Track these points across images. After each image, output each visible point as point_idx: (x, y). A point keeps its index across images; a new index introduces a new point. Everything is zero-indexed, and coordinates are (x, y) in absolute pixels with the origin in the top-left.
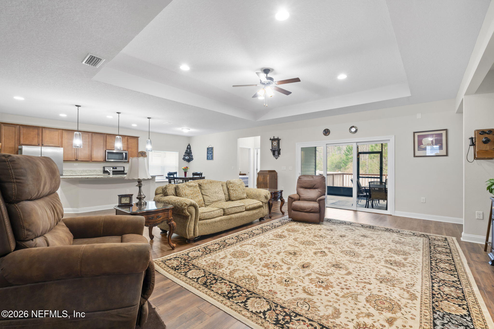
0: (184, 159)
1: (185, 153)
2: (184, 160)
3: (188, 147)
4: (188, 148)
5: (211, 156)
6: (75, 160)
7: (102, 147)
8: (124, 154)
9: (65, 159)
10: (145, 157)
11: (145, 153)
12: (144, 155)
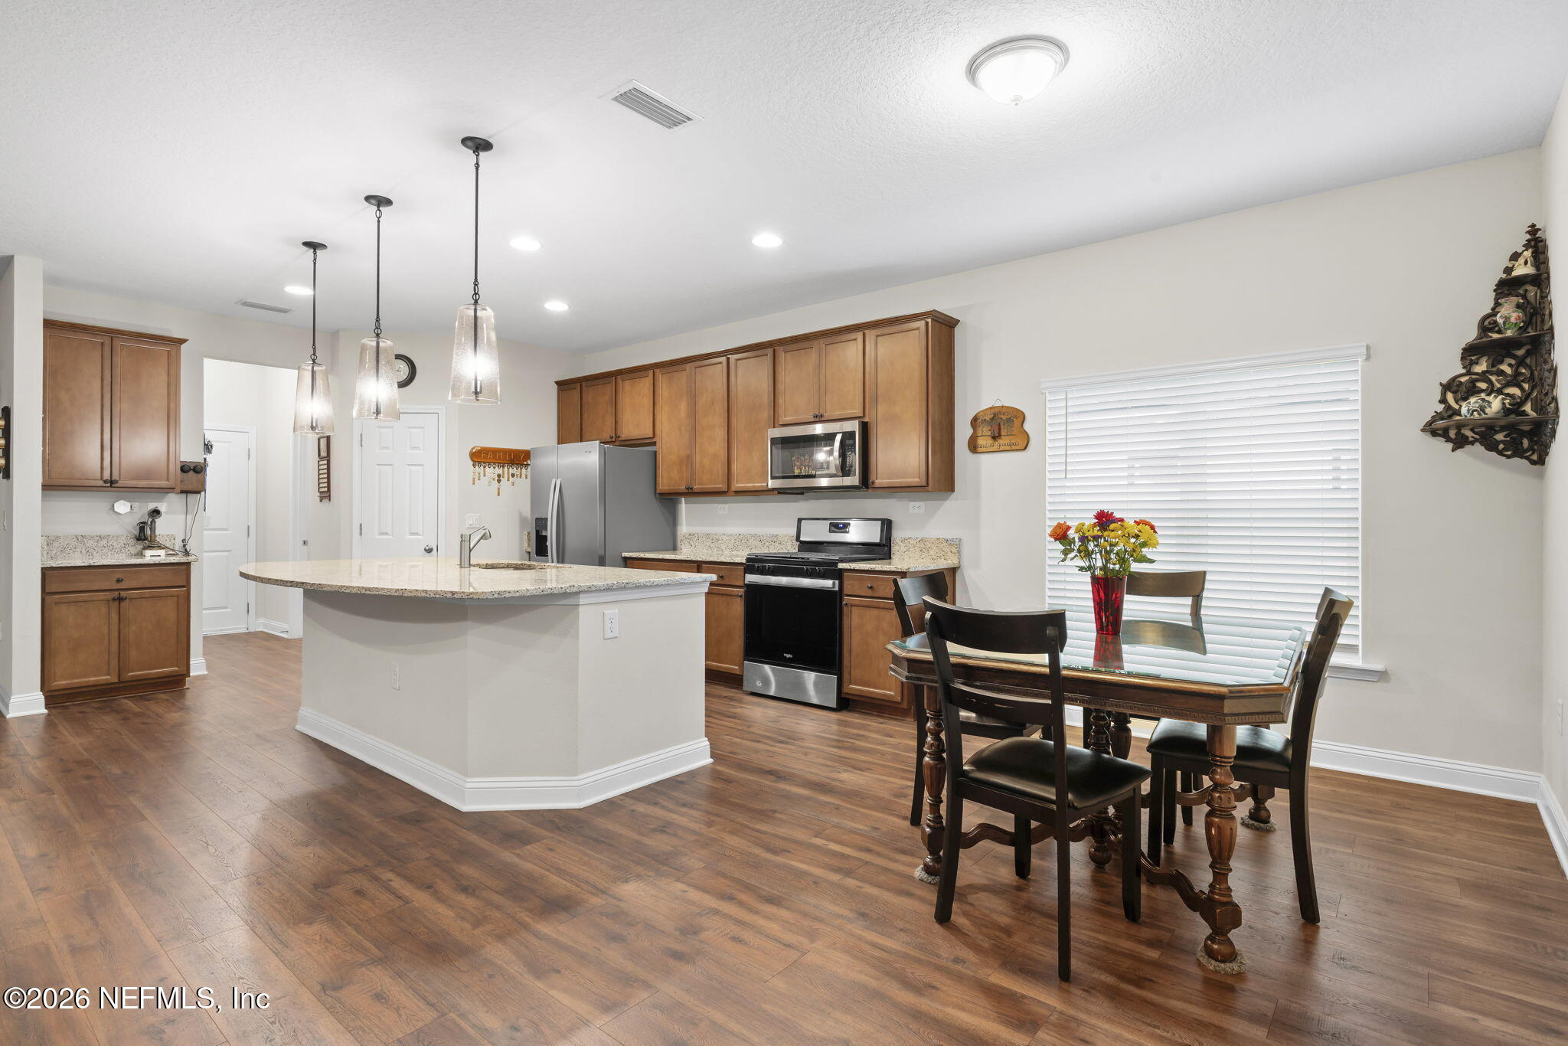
2: (1459, 443)
6: (687, 491)
7: (765, 414)
8: (839, 437)
9: (664, 485)
10: (1015, 444)
11: (1013, 421)
12: (1010, 435)
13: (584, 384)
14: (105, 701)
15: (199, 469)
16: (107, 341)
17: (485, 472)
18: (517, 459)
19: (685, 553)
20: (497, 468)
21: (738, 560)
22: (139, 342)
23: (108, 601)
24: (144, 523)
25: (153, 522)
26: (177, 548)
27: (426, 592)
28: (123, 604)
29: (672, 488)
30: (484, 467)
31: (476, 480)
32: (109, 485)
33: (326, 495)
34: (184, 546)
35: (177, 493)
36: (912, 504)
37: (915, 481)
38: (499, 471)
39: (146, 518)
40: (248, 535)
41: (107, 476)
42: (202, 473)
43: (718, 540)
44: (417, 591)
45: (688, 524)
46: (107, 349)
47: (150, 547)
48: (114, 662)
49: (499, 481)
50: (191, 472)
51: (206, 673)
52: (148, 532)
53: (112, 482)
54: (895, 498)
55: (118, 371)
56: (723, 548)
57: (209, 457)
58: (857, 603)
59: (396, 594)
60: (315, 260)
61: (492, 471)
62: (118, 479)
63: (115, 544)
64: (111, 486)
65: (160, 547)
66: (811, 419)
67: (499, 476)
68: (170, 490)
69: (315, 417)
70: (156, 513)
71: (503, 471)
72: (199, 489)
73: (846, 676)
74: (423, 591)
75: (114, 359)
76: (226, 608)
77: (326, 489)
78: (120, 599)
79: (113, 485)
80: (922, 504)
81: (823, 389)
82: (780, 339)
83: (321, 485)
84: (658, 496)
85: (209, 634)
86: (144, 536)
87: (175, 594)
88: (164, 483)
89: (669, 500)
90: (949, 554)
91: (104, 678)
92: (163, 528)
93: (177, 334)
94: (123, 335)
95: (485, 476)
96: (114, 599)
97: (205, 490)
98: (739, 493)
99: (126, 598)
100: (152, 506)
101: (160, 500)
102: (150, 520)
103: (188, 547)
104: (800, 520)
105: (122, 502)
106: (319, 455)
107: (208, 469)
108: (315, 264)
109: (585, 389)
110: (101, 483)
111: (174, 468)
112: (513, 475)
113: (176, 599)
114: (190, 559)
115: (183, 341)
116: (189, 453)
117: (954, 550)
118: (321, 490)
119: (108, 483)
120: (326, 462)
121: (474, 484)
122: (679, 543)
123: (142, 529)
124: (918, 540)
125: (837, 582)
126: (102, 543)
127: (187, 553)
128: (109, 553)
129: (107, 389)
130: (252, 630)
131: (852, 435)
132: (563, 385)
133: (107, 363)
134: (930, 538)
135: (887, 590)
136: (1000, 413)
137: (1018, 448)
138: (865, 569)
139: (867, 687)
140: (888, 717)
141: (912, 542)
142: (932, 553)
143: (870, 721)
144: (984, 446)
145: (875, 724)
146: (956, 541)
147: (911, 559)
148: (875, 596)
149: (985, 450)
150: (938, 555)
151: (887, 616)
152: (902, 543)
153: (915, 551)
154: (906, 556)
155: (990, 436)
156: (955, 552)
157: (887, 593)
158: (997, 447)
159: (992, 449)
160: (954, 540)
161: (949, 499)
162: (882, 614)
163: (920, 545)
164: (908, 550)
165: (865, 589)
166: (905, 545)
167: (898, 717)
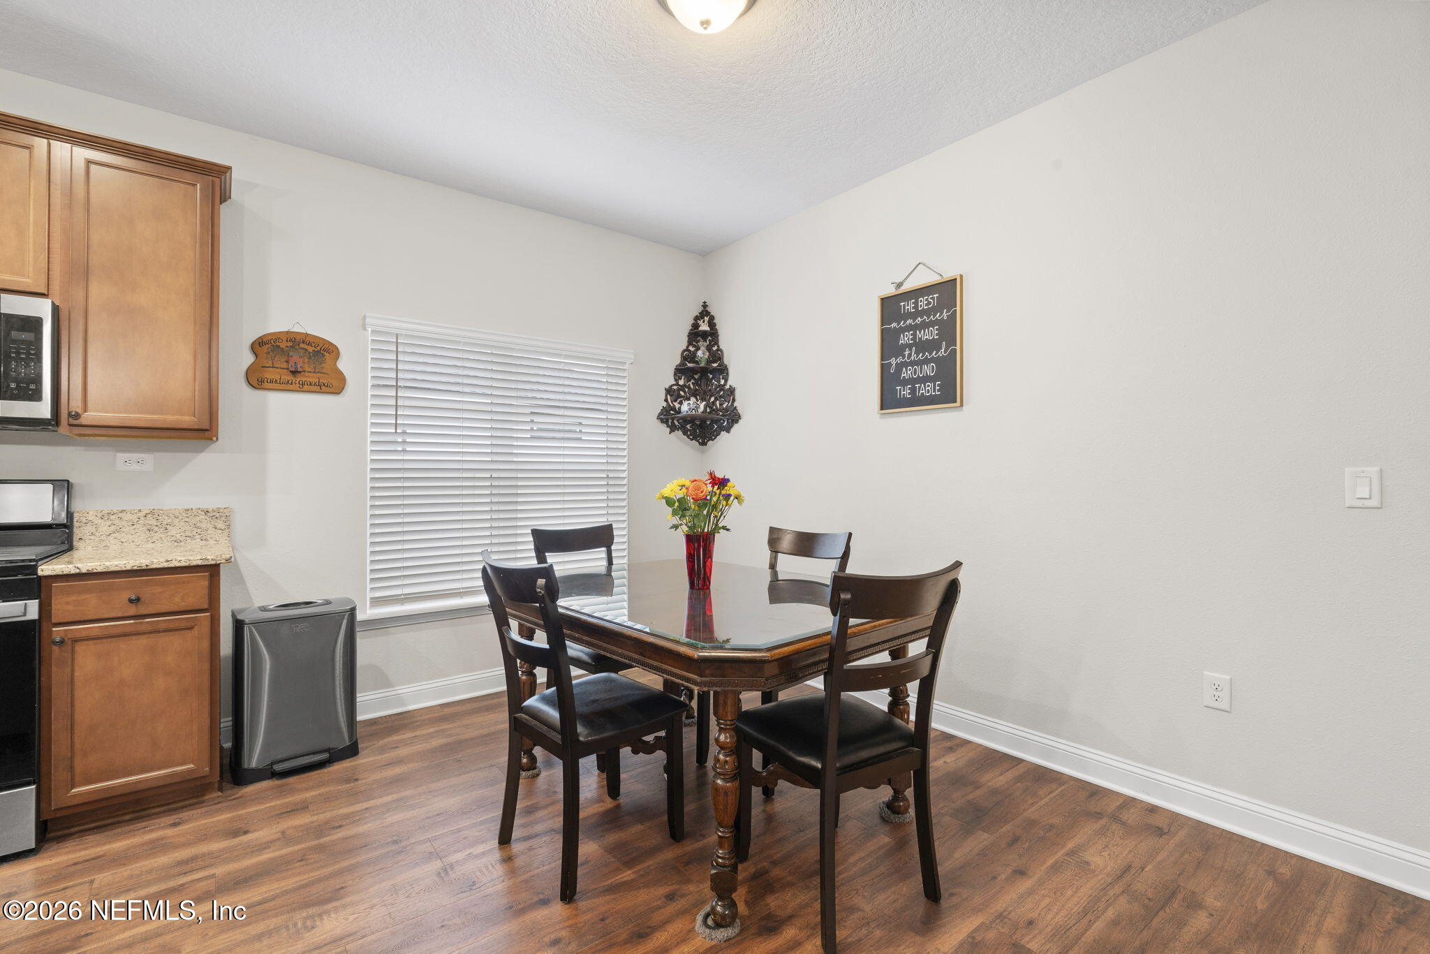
0: (669, 417)
1: (680, 371)
2: (673, 429)
3: (695, 326)
4: (695, 335)
5: (928, 370)
10: (326, 385)
11: (324, 355)
12: (318, 372)
36: (121, 456)
37: (187, 420)
54: (82, 445)
58: (91, 634)
73: (57, 778)
80: (148, 458)
124: (141, 514)
125: (33, 604)
131: (34, 324)
134: (170, 510)
135: (177, 599)
136: (303, 342)
137: (331, 390)
138: (124, 569)
139: (124, 776)
140: (164, 812)
141: (127, 516)
142: (173, 531)
143: (144, 833)
144: (276, 381)
145: (170, 832)
146: (225, 511)
147: (124, 544)
148: (146, 612)
149: (277, 386)
150: (187, 534)
151: (176, 643)
152: (100, 521)
153: (136, 531)
154: (113, 542)
155: (288, 369)
156: (223, 528)
157: (178, 602)
158: (298, 385)
159: (290, 387)
160: (221, 510)
161: (207, 450)
162: (163, 640)
163: (147, 522)
164: (119, 530)
165: (119, 601)
166: (109, 523)
167: (187, 802)
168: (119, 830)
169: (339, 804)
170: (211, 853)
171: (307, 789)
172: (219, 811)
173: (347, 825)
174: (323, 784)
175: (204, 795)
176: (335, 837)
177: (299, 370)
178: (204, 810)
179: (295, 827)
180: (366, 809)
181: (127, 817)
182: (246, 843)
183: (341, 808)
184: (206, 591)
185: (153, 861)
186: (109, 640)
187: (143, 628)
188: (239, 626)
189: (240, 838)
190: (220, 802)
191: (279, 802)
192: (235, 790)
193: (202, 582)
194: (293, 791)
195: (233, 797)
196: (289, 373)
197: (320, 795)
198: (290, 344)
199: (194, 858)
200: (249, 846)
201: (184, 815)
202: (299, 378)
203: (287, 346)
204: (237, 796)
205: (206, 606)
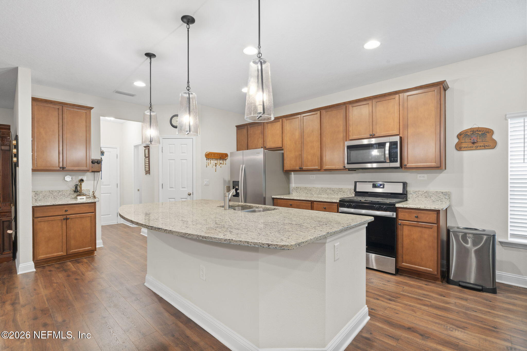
6: (300, 170)
7: (341, 135)
8: (388, 145)
9: (287, 167)
10: (487, 146)
11: (486, 134)
12: (484, 141)
13: (249, 126)
14: (61, 263)
15: (99, 162)
16: (60, 107)
17: (211, 162)
18: (223, 157)
19: (294, 196)
20: (215, 160)
21: (334, 201)
22: (73, 108)
23: (62, 220)
24: (77, 185)
25: (81, 184)
26: (90, 195)
27: (248, 242)
28: (68, 221)
29: (292, 168)
30: (210, 160)
31: (208, 165)
32: (62, 169)
33: (148, 172)
34: (93, 194)
35: (90, 172)
36: (419, 175)
37: (433, 164)
38: (216, 162)
39: (78, 183)
40: (117, 187)
41: (61, 165)
42: (100, 164)
43: (311, 190)
44: (241, 241)
45: (295, 183)
46: (60, 111)
47: (79, 195)
48: (65, 246)
49: (216, 166)
50: (96, 164)
51: (103, 246)
52: (79, 188)
53: (63, 168)
54: (409, 172)
55: (65, 120)
56: (314, 194)
57: (103, 157)
58: (407, 224)
59: (225, 242)
60: (151, 62)
61: (213, 162)
62: (66, 167)
63: (65, 194)
64: (63, 170)
65: (83, 195)
66: (369, 136)
67: (216, 164)
68: (88, 171)
69: (152, 136)
70: (82, 180)
71: (217, 162)
72: (99, 171)
73: (400, 259)
74: (246, 242)
75: (63, 115)
76: (110, 215)
77: (148, 170)
78: (67, 219)
79: (64, 169)
80: (426, 175)
81: (374, 123)
82: (350, 101)
83: (146, 168)
84: (284, 171)
85: (103, 225)
86: (77, 191)
87: (90, 216)
88: (85, 168)
89: (287, 173)
90: (444, 199)
91: (61, 253)
92: (85, 187)
93: (89, 105)
94: (67, 105)
95: (211, 164)
96: (64, 219)
97: (101, 171)
98: (326, 170)
99: (69, 218)
100: (80, 178)
101: (83, 175)
102: (80, 184)
103: (95, 195)
104: (356, 183)
105: (68, 176)
106: (145, 156)
107: (103, 162)
108: (151, 64)
109: (249, 128)
110: (59, 168)
111: (89, 162)
112: (221, 163)
113: (90, 217)
114: (95, 200)
115: (92, 108)
116: (95, 156)
117: (447, 197)
118: (146, 170)
119: (62, 168)
120: (148, 159)
121: (207, 167)
122: (291, 191)
123: (76, 188)
124: (424, 192)
125: (395, 214)
126: (60, 194)
127: (94, 197)
128: (63, 198)
129: (61, 128)
130: (119, 223)
131: (395, 143)
132: (238, 127)
133: (61, 117)
134: (432, 191)
135: (428, 219)
136: (477, 131)
137: (490, 147)
138: (414, 208)
139: (414, 265)
140: (425, 280)
141: (420, 193)
142: (432, 198)
143: (419, 283)
144: (466, 147)
145: (424, 286)
146: (448, 193)
147: (419, 201)
148: (419, 221)
149: (466, 149)
150: (436, 199)
151: (427, 232)
152: (414, 193)
153: (422, 197)
154: (417, 200)
155: (471, 142)
156: (448, 198)
157: (427, 220)
158: (475, 147)
159: (472, 148)
160: (447, 193)
161: (443, 173)
162: (424, 230)
163: (425, 195)
164: (418, 197)
165: (413, 217)
166: (416, 194)
167: (431, 281)
168: (413, 279)
169: (479, 305)
170: (432, 296)
171: (470, 295)
172: (439, 288)
173: (479, 312)
174: (476, 296)
175: (436, 281)
176: (472, 313)
177: (475, 141)
178: (435, 285)
179: (460, 303)
180: (489, 312)
181: (416, 277)
182: (443, 299)
183: (479, 306)
184: (436, 218)
185: (418, 290)
186: (411, 227)
187: (419, 225)
188: (448, 231)
189: (442, 297)
190: (440, 285)
191: (458, 294)
192: (446, 284)
193: (434, 215)
194: (464, 293)
195: (445, 286)
196: (471, 143)
197: (473, 299)
198: (472, 133)
199: (427, 295)
200: (443, 300)
201: (430, 284)
202: (476, 145)
203: (471, 134)
204: (446, 286)
205: (436, 222)
